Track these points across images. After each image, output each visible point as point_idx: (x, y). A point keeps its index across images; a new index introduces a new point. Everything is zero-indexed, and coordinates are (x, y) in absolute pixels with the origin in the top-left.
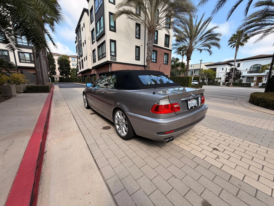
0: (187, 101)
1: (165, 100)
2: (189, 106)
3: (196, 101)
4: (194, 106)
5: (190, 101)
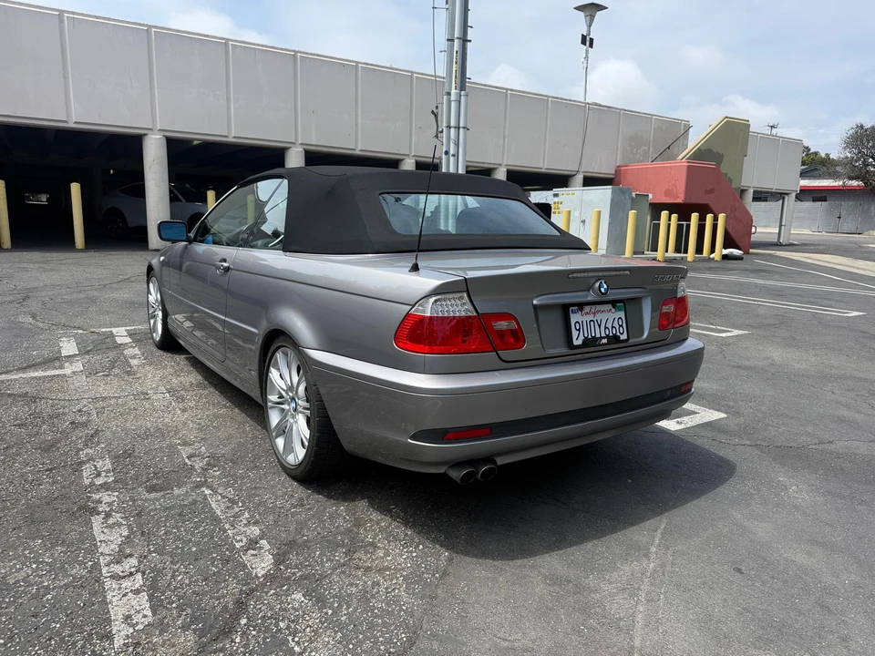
0: (565, 309)
1: (451, 296)
2: (575, 334)
3: (622, 314)
4: (607, 336)
5: (581, 309)
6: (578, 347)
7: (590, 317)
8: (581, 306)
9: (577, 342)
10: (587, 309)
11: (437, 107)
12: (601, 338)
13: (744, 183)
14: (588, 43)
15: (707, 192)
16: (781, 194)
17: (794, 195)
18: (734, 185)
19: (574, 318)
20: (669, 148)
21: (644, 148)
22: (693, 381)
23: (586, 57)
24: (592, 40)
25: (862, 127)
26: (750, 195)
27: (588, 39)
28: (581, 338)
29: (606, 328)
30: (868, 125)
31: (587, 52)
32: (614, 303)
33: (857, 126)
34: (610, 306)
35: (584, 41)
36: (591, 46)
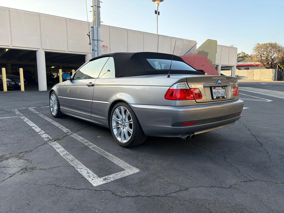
0: (211, 88)
1: (182, 83)
2: (214, 95)
3: (224, 90)
4: (222, 97)
5: (215, 88)
6: (215, 99)
7: (217, 91)
8: (215, 87)
9: (215, 98)
10: (216, 88)
11: (89, 33)
12: (220, 97)
13: (217, 63)
14: (157, 13)
15: (202, 66)
16: (231, 66)
17: (235, 66)
18: (213, 63)
19: (214, 90)
20: (189, 51)
21: (180, 51)
22: (241, 112)
23: (157, 18)
24: (159, 12)
25: (259, 44)
26: (220, 68)
27: (157, 12)
28: (216, 96)
29: (221, 94)
30: (261, 43)
31: (157, 16)
32: (222, 87)
33: (257, 44)
34: (221, 88)
35: (156, 12)
36: (159, 14)
